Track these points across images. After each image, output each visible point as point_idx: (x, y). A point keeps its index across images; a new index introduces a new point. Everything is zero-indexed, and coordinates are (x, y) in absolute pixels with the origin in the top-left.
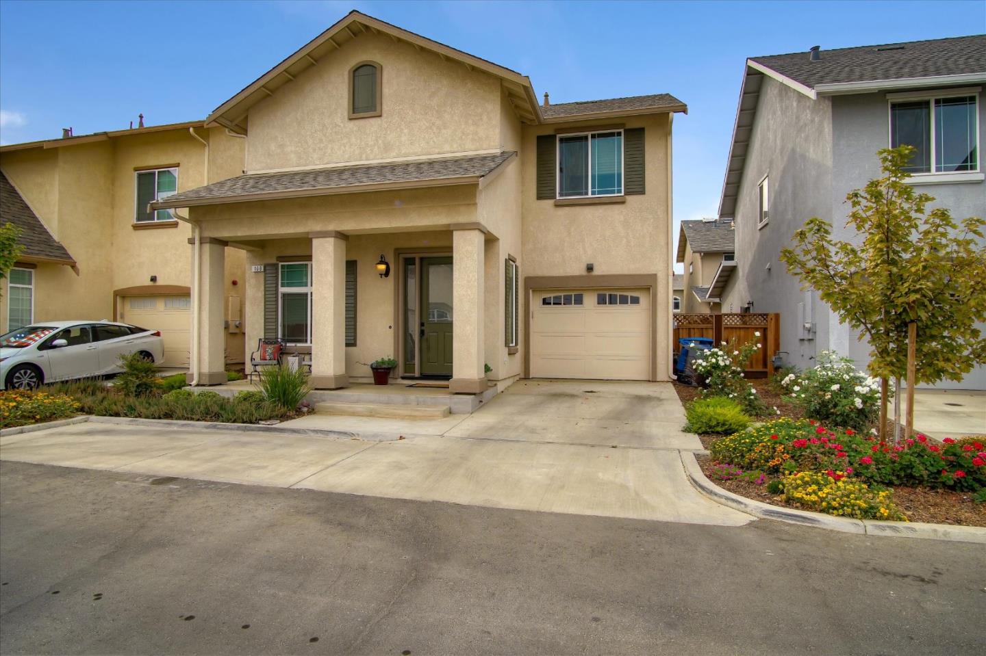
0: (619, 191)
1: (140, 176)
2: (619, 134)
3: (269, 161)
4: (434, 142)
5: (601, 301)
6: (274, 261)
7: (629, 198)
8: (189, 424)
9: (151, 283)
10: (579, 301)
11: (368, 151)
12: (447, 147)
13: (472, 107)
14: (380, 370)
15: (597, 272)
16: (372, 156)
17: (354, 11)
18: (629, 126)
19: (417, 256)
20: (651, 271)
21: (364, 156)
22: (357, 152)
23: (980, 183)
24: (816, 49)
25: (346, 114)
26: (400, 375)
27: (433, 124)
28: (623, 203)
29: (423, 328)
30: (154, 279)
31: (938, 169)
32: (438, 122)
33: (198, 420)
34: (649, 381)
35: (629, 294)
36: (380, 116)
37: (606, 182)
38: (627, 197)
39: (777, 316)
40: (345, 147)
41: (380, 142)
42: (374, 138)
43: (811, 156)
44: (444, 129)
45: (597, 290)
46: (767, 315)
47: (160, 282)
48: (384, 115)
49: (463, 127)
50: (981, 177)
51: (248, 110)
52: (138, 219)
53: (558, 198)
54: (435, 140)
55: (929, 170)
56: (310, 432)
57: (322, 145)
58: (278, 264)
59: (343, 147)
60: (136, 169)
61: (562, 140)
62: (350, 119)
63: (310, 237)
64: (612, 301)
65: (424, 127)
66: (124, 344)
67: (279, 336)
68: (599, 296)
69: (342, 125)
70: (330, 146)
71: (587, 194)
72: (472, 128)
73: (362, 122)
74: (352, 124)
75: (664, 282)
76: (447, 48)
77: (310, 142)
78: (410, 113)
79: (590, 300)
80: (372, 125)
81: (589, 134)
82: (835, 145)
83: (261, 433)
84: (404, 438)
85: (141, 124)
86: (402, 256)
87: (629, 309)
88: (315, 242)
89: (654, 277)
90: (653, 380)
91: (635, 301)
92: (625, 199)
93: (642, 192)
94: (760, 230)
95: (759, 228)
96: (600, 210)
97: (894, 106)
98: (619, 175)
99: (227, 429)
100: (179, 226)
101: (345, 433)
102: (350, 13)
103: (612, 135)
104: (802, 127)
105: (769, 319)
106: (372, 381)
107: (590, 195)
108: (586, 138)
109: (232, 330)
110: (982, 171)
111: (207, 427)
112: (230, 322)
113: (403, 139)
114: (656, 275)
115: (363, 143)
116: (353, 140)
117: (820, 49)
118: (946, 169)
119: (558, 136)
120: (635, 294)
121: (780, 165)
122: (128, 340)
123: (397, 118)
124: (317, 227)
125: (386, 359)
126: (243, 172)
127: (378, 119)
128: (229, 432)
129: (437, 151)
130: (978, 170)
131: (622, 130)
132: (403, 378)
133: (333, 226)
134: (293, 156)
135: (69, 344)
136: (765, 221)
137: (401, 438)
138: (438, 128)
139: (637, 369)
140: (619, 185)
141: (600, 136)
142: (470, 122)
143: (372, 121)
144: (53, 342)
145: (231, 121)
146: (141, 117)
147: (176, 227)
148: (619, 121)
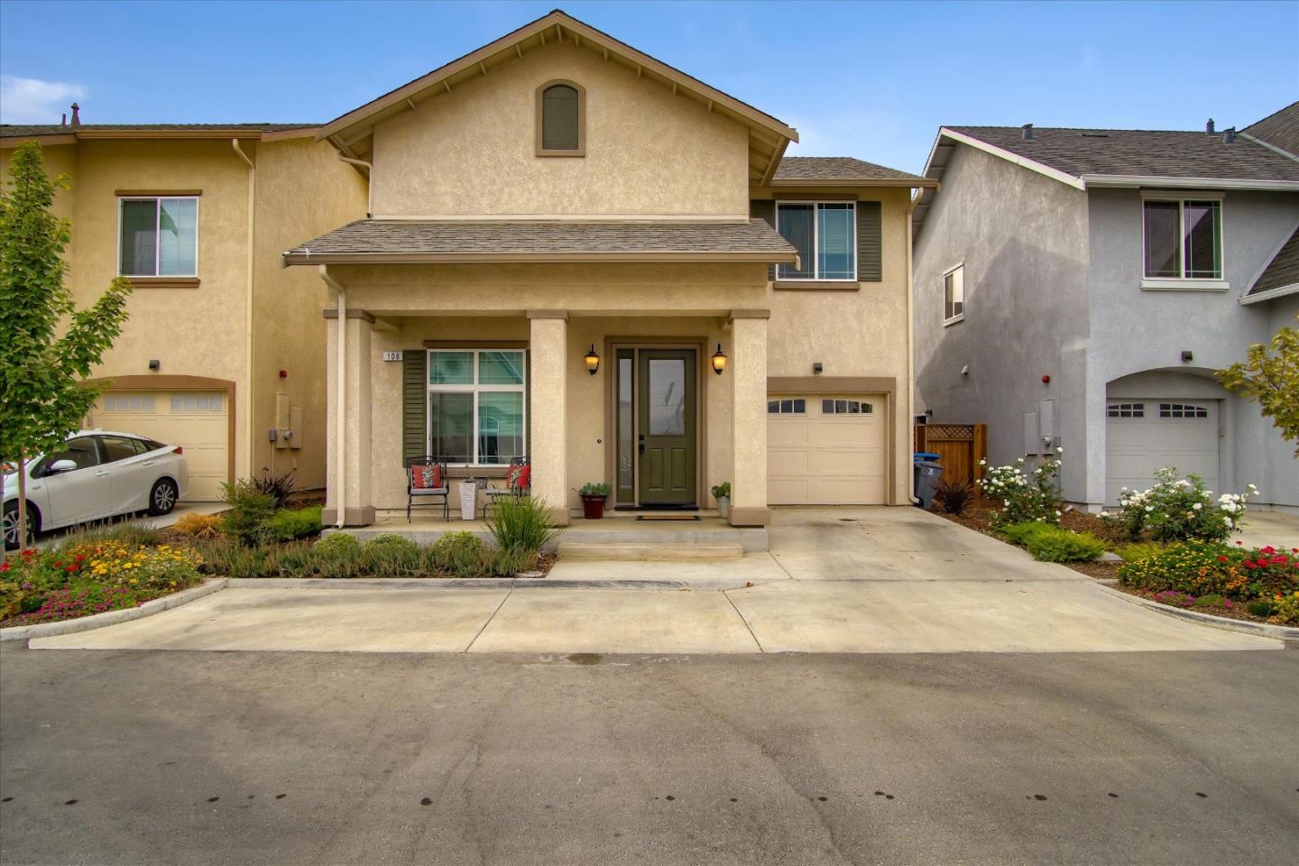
0: (852, 277)
1: (126, 204)
2: (851, 207)
3: (408, 203)
4: (660, 198)
5: (827, 408)
6: (419, 347)
7: (863, 285)
8: (417, 583)
9: (150, 372)
10: (800, 407)
11: (565, 201)
12: (677, 208)
13: (712, 158)
14: (594, 500)
15: (825, 373)
16: (571, 210)
17: (557, 10)
18: (862, 199)
19: (636, 347)
20: (890, 373)
21: (559, 209)
22: (549, 202)
23: (1223, 292)
24: (1028, 127)
25: (531, 149)
26: (614, 505)
27: (659, 176)
28: (856, 290)
29: (642, 442)
30: (154, 366)
31: (1188, 275)
32: (665, 173)
33: (423, 576)
34: (887, 505)
35: (861, 401)
36: (583, 157)
37: (836, 263)
38: (861, 283)
39: (984, 427)
40: (530, 193)
41: (583, 191)
42: (573, 185)
43: (1048, 250)
44: (675, 183)
45: (821, 395)
46: (973, 426)
47: (165, 370)
48: (589, 156)
49: (699, 183)
50: (1226, 286)
51: (373, 126)
52: (123, 271)
53: (777, 280)
54: (662, 197)
55: (1178, 275)
56: (616, 585)
57: (495, 188)
58: (425, 352)
59: (526, 194)
60: (118, 193)
61: (781, 207)
62: (538, 156)
63: (528, 316)
64: (840, 409)
65: (645, 179)
66: (140, 466)
67: (428, 454)
68: (824, 402)
69: (525, 163)
70: (507, 190)
71: (813, 276)
72: (711, 185)
73: (556, 162)
74: (540, 163)
75: (905, 387)
76: (690, 79)
77: (476, 182)
78: (626, 157)
79: (813, 407)
80: (570, 167)
81: (816, 203)
82: (1092, 240)
83: (538, 589)
84: (752, 585)
85: (75, 118)
86: (615, 347)
87: (861, 417)
88: (536, 325)
89: (892, 381)
90: (889, 503)
91: (867, 409)
92: (859, 285)
93: (879, 279)
94: (947, 327)
95: (945, 325)
96: (829, 298)
97: (1148, 204)
98: (851, 257)
99: (481, 586)
100: (201, 285)
101: (668, 583)
102: (551, 13)
103: (843, 206)
104: (1031, 215)
105: (975, 431)
106: (582, 513)
107: (816, 279)
108: (811, 207)
109: (281, 444)
110: (1226, 281)
111: (446, 586)
112: (278, 433)
113: (617, 190)
114: (894, 379)
115: (557, 190)
116: (543, 185)
117: (1033, 127)
118: (1196, 275)
119: (777, 202)
120: (868, 401)
121: (987, 255)
122: (146, 460)
123: (607, 162)
124: (537, 304)
125: (594, 484)
126: (369, 215)
127: (580, 160)
128: (486, 590)
129: (665, 210)
130: (1222, 279)
131: (854, 203)
132: (618, 509)
133: (562, 304)
134: (448, 199)
135: (79, 467)
136: (955, 318)
137: (749, 585)
138: (665, 180)
139: (869, 491)
140: (852, 269)
141: (828, 206)
142: (709, 177)
143: (571, 162)
144: (53, 463)
145: (344, 140)
146: (75, 108)
147: (197, 287)
148: (852, 191)
